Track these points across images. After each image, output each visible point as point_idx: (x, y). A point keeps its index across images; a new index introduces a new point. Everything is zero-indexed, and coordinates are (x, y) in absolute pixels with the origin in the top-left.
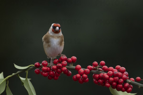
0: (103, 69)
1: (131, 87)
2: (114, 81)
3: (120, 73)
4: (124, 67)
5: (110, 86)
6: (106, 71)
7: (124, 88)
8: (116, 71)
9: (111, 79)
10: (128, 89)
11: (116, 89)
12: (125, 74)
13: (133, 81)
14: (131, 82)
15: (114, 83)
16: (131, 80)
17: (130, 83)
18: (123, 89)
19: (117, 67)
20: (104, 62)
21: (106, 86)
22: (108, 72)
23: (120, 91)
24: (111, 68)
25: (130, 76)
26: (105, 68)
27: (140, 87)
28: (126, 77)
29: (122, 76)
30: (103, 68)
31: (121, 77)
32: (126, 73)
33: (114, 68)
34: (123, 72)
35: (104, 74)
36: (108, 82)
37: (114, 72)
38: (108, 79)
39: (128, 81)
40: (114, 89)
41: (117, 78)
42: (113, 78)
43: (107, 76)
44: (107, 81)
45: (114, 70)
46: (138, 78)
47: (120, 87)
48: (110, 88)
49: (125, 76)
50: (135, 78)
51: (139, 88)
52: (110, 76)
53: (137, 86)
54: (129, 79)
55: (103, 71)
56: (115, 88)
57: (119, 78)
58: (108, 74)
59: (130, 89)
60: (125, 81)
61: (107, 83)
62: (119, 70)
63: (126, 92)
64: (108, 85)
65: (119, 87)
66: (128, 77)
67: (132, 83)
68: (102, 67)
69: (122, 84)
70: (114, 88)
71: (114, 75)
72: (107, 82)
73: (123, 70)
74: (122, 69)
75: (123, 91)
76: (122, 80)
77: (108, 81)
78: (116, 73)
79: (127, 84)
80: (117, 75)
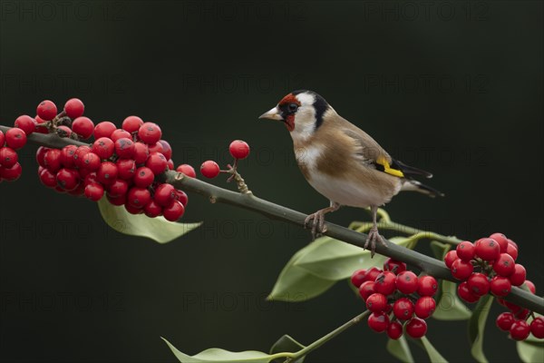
0: (77, 129)
1: (182, 200)
2: (120, 175)
3: (139, 146)
4: (157, 124)
5: (103, 194)
6: (86, 135)
7: (155, 204)
8: (124, 138)
9: (108, 167)
10: (171, 206)
11: (123, 206)
12: (160, 151)
13: (191, 175)
14: (182, 179)
15: (119, 184)
16: (180, 170)
17: (178, 185)
18: (152, 205)
19: (128, 123)
20: (80, 101)
21: (88, 194)
22: (97, 142)
23: (138, 215)
24: (105, 125)
26: (82, 124)
27: (215, 197)
28: (165, 160)
29: (150, 157)
30: (75, 125)
31: (143, 161)
32: (163, 144)
33: (119, 126)
34: (150, 141)
35: (81, 148)
36: (96, 179)
37: (118, 142)
38: (96, 167)
39: (173, 177)
40: (116, 207)
41: (131, 163)
42: (116, 163)
43: (91, 157)
44: (93, 177)
45: (118, 132)
46: (209, 164)
47: (141, 199)
48: (103, 204)
49: (157, 157)
51: (214, 201)
52: (103, 155)
53: (205, 194)
54: (175, 169)
55: (76, 135)
56: (119, 204)
57: (138, 166)
58: (94, 151)
59: (178, 206)
60: (160, 175)
61: (90, 183)
62: (134, 132)
63: (162, 218)
64: (92, 188)
65: (136, 197)
66: (171, 161)
67: (184, 182)
68: (73, 120)
69: (147, 188)
70: (116, 202)
71: (118, 154)
72: (92, 180)
73: (151, 133)
74: (147, 131)
75: (152, 214)
76: (146, 173)
77: (94, 174)
78: (126, 146)
79: (167, 189)
80: (130, 154)
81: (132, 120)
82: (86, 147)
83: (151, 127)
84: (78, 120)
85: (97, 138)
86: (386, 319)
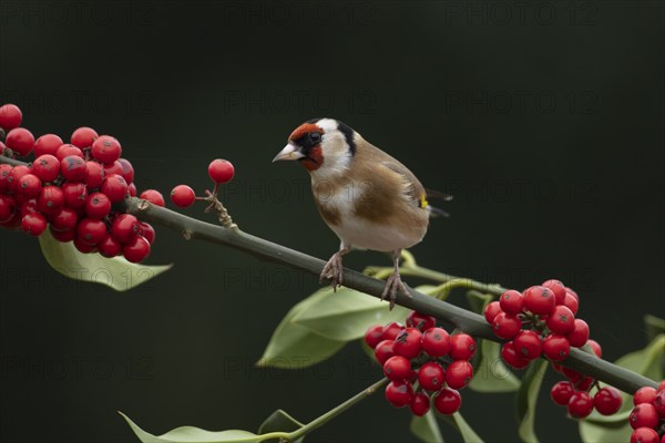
0: (12, 143)
1: (148, 235)
2: (66, 202)
3: (93, 166)
4: (115, 137)
5: (44, 227)
6: (24, 152)
7: (113, 240)
8: (72, 156)
9: (51, 192)
10: (134, 243)
11: (72, 242)
12: (119, 172)
13: (159, 203)
14: (148, 209)
15: (65, 215)
16: (145, 197)
17: (142, 216)
18: (109, 242)
19: (78, 136)
20: (16, 107)
21: (26, 226)
22: (38, 161)
23: (90, 255)
24: (49, 139)
25: (142, 181)
26: (19, 137)
27: (189, 231)
28: (125, 183)
29: (106, 180)
30: (10, 139)
31: (97, 185)
32: (123, 164)
33: (67, 140)
34: (107, 159)
35: (16, 168)
36: (37, 207)
37: (65, 160)
38: (36, 193)
39: (135, 206)
40: (62, 244)
41: (81, 188)
42: (62, 187)
43: (30, 179)
44: (32, 205)
45: (65, 148)
46: (182, 189)
47: (95, 232)
48: (46, 238)
49: (115, 180)
50: (166, 191)
51: (188, 237)
52: (45, 177)
53: (177, 228)
54: (139, 195)
55: (11, 151)
56: (67, 240)
57: (91, 192)
58: (34, 172)
59: (142, 242)
60: (118, 204)
61: (29, 213)
62: (86, 147)
63: (121, 259)
64: (31, 220)
65: (88, 231)
66: (132, 185)
67: (150, 213)
68: (7, 132)
69: (102, 220)
70: (63, 237)
71: (63, 176)
72: (31, 209)
73: (108, 149)
74: (102, 147)
75: (109, 254)
76: (101, 200)
77: (34, 201)
78: (75, 166)
79: (128, 220)
80: (80, 175)
81: (83, 132)
82: (24, 167)
83: (108, 142)
84: (14, 132)
85: (38, 156)
86: (409, 389)
